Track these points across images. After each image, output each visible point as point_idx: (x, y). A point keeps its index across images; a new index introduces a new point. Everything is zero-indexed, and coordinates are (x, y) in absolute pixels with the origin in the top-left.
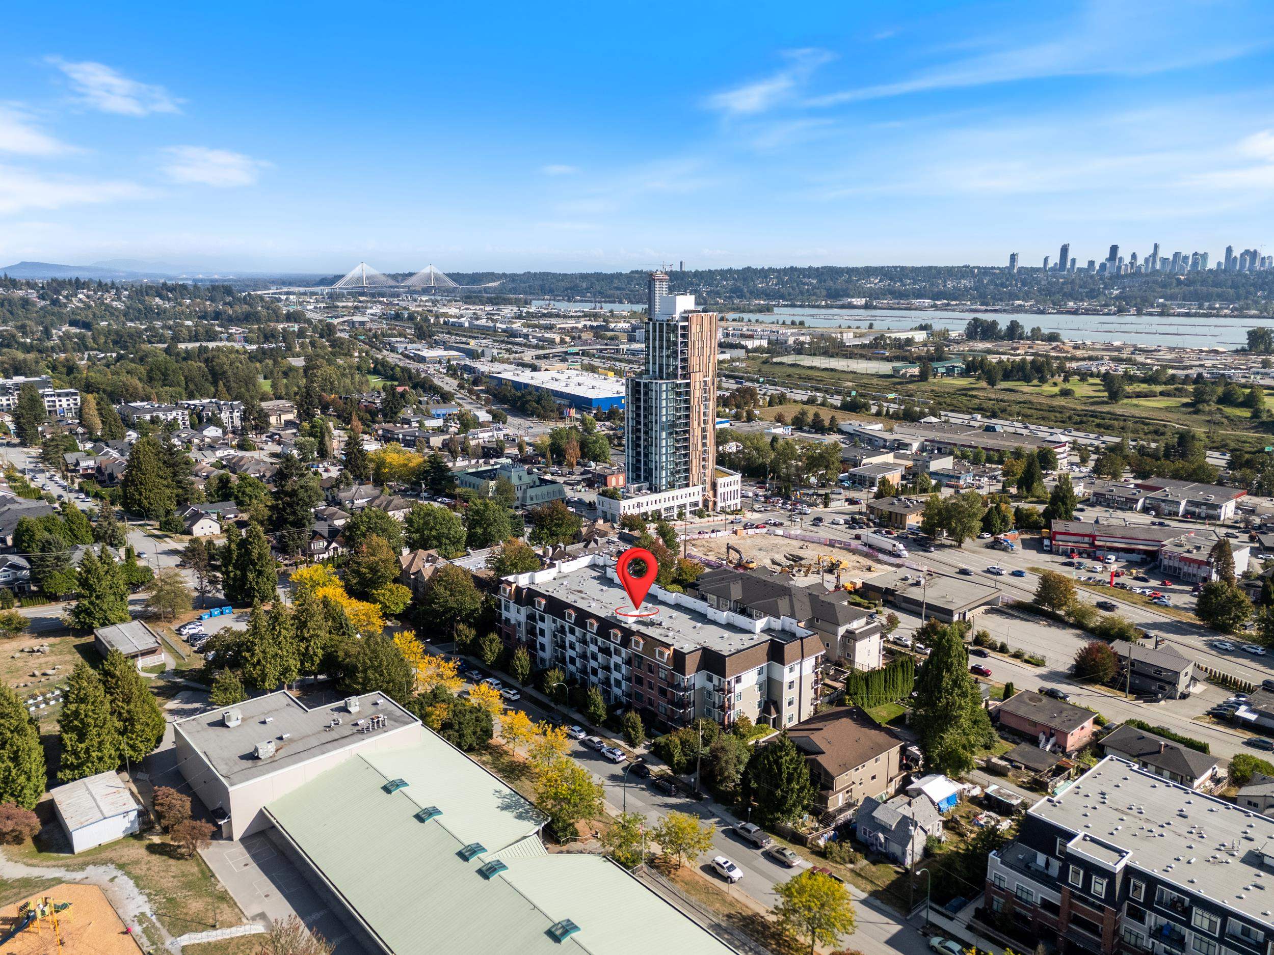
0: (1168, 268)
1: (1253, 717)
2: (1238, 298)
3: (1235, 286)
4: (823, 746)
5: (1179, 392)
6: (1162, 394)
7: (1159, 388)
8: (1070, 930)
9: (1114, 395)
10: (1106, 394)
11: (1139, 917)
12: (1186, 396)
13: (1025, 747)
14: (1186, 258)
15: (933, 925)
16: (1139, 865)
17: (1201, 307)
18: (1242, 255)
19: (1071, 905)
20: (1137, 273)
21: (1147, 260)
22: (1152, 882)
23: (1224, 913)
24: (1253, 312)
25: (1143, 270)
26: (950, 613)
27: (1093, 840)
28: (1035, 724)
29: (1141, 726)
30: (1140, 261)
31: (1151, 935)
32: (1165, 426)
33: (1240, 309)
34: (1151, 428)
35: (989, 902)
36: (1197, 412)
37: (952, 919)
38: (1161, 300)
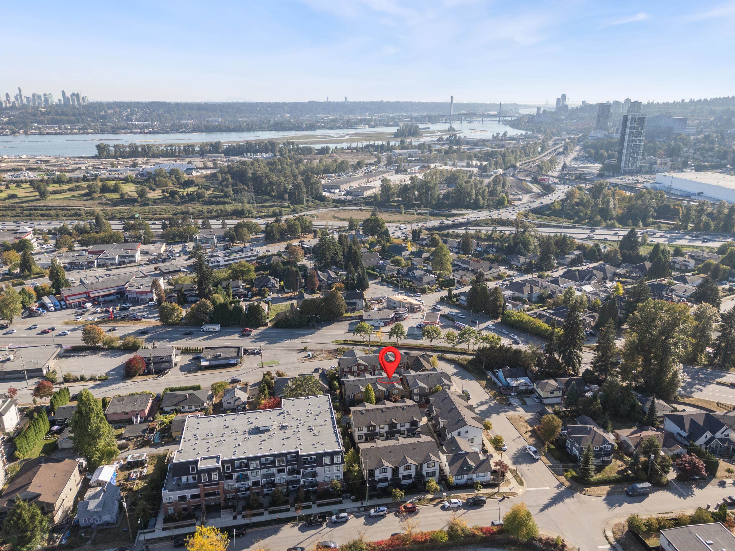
0: (31, 104)
1: (207, 363)
2: (78, 122)
3: (74, 115)
4: (37, 491)
5: (78, 188)
6: (69, 190)
7: (66, 187)
8: (206, 500)
9: (43, 195)
10: (37, 194)
11: (230, 477)
12: (83, 190)
13: (129, 427)
14: (39, 97)
15: (148, 540)
16: (225, 459)
17: (60, 128)
18: (71, 96)
19: (204, 490)
20: (13, 107)
21: (16, 98)
22: (232, 462)
23: (259, 458)
24: (90, 131)
25: (17, 105)
26: (41, 370)
27: (205, 458)
28: (127, 413)
29: (172, 390)
30: (12, 99)
31: (237, 482)
32: (79, 210)
33: (83, 129)
34: (73, 212)
35: (167, 512)
36: (92, 199)
37: (154, 531)
38: (36, 125)
